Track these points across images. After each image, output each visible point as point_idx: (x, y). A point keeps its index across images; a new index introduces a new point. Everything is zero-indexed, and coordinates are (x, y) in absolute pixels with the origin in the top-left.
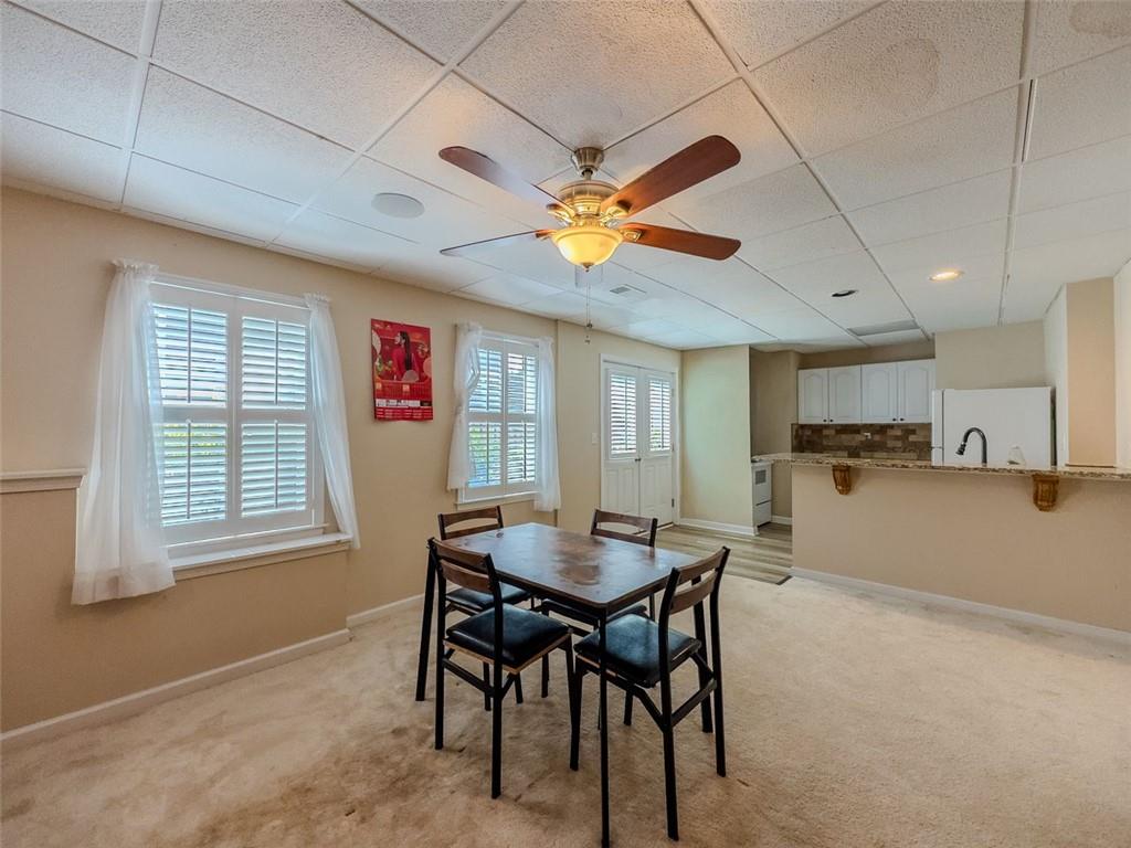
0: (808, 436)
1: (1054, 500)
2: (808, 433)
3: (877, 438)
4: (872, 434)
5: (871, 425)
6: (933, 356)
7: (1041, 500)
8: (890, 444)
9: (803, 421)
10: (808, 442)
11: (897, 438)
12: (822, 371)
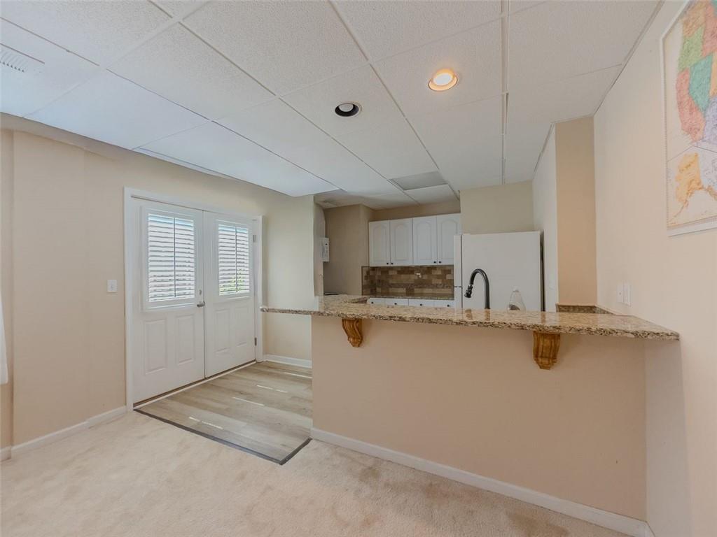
0: (379, 276)
1: (554, 357)
2: (379, 273)
3: (425, 277)
4: (422, 274)
5: (421, 267)
6: (459, 212)
7: (542, 357)
8: (435, 281)
9: (373, 264)
10: (379, 281)
11: (438, 277)
12: (386, 223)
